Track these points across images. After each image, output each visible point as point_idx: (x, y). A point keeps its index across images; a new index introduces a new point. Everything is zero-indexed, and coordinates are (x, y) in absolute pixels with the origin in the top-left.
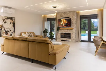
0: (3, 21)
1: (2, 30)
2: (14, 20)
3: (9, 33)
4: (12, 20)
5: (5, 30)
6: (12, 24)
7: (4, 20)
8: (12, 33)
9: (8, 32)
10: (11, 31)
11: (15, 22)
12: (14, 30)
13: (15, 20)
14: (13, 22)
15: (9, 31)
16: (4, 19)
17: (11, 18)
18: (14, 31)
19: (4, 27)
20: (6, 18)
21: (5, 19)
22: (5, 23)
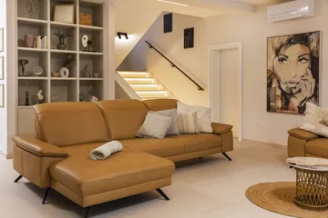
1: (274, 86)
2: (313, 45)
3: (293, 100)
4: (308, 46)
5: (281, 88)
6: (308, 64)
7: (277, 52)
8: (306, 100)
9: (292, 94)
10: (300, 91)
11: (318, 52)
12: (316, 89)
13: (318, 42)
14: (311, 54)
15: (294, 91)
16: (277, 45)
17: (303, 39)
18: (316, 95)
19: (279, 74)
21: (281, 47)
22: (281, 60)
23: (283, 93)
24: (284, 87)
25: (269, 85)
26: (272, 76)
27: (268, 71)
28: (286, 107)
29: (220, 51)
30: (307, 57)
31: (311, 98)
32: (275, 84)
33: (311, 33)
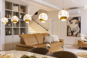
0: (69, 22)
1: (69, 30)
2: (79, 20)
3: (74, 33)
5: (71, 30)
8: (78, 33)
9: (74, 32)
10: (76, 31)
11: (80, 22)
12: (80, 30)
15: (74, 31)
17: (77, 18)
18: (80, 32)
19: (70, 27)
20: (72, 18)
21: (71, 20)
22: (71, 23)
23: (71, 31)
24: (72, 30)
25: (68, 29)
26: (68, 27)
27: (67, 26)
28: (72, 35)
29: (52, 20)
30: (78, 23)
31: (79, 33)
32: (69, 29)
33: (79, 17)
